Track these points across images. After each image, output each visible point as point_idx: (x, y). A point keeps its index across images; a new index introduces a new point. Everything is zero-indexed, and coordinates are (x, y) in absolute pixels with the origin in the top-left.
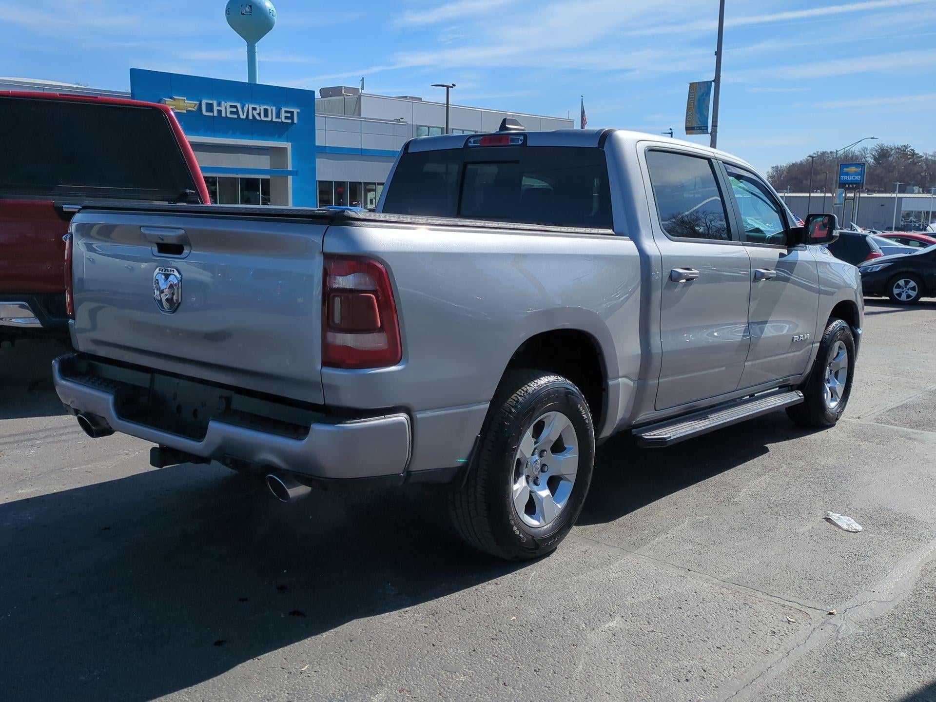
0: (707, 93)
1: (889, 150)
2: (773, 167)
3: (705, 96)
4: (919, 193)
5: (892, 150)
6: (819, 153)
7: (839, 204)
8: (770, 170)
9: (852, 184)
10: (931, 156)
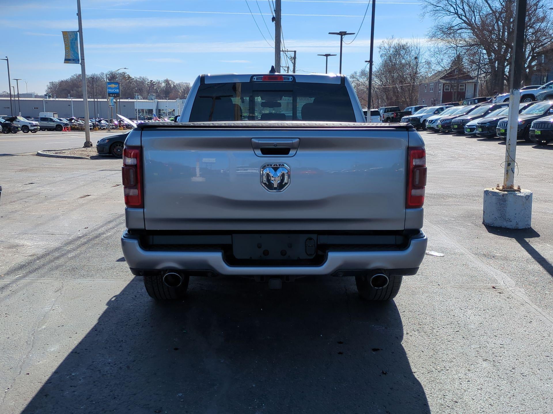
0: (76, 39)
1: (116, 75)
2: (50, 83)
3: (75, 40)
4: (141, 99)
5: (117, 74)
6: (77, 75)
7: (112, 106)
8: (49, 84)
9: (114, 94)
10: (138, 78)
